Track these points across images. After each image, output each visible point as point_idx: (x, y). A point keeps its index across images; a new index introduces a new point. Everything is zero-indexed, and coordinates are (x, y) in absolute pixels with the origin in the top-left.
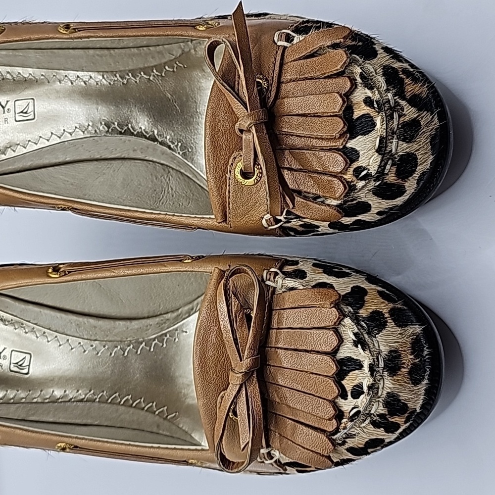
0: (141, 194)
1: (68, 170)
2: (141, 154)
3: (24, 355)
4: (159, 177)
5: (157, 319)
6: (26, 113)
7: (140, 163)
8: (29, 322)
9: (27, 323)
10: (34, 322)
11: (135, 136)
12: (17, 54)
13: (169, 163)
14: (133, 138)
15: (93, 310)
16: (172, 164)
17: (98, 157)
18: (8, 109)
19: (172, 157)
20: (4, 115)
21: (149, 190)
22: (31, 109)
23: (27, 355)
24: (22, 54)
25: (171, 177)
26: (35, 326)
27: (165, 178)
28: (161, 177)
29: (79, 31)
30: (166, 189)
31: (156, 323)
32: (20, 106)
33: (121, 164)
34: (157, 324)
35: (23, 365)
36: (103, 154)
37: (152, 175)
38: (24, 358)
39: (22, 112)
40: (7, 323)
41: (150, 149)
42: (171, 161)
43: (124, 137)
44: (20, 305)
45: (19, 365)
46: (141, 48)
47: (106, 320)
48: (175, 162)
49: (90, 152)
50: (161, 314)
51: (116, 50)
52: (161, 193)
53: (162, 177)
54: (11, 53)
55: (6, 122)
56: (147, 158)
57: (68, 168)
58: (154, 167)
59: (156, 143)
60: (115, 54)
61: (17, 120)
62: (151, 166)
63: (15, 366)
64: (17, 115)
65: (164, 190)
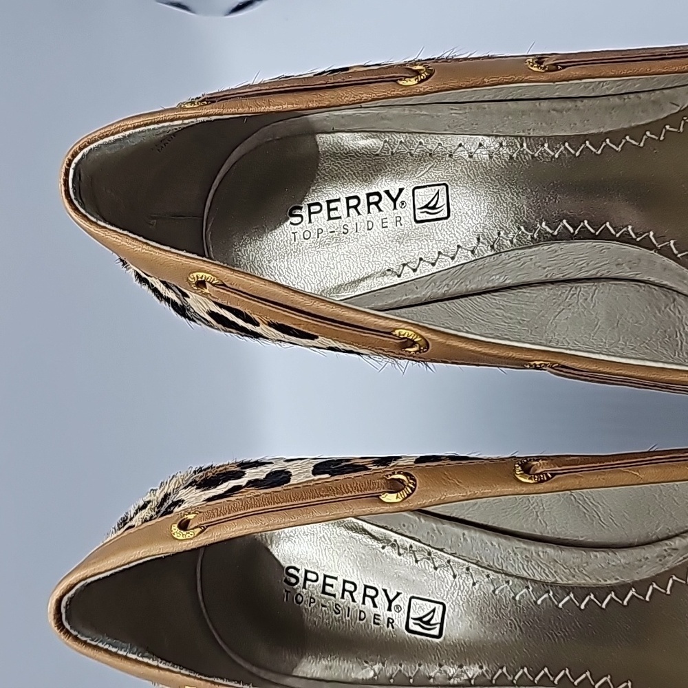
0: (646, 339)
1: (505, 299)
2: (629, 270)
3: (433, 605)
4: (663, 309)
5: (658, 549)
6: (434, 207)
7: (624, 285)
8: (441, 550)
9: (439, 553)
10: (449, 551)
11: (618, 240)
12: (418, 112)
13: (675, 284)
14: (614, 245)
15: (549, 532)
16: (680, 286)
17: (559, 276)
18: (402, 203)
19: (679, 275)
20: (395, 211)
21: (657, 332)
22: (442, 201)
23: (437, 605)
24: (425, 113)
25: (680, 307)
26: (452, 557)
27: (672, 309)
28: (665, 308)
29: (564, 67)
30: (682, 329)
31: (655, 555)
32: (423, 197)
33: (594, 288)
34: (657, 557)
35: (432, 622)
36: (567, 272)
37: (650, 304)
38: (434, 611)
39: (426, 206)
40: (402, 551)
41: (642, 262)
42: (680, 281)
43: (599, 244)
44: (427, 523)
45: (424, 621)
46: (626, 96)
47: (574, 550)
48: (685, 282)
49: (545, 268)
50: (659, 540)
51: (585, 101)
52: (677, 337)
53: (668, 309)
54: (407, 111)
55: (398, 223)
56: (638, 277)
57: (505, 296)
58: (649, 292)
59: (653, 252)
60: (584, 105)
61: (418, 219)
62: (643, 289)
63: (415, 624)
64: (417, 212)
65: (677, 330)
